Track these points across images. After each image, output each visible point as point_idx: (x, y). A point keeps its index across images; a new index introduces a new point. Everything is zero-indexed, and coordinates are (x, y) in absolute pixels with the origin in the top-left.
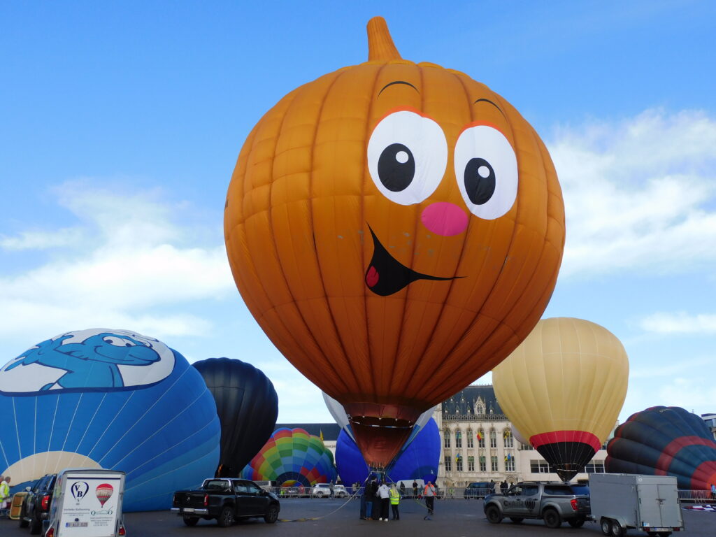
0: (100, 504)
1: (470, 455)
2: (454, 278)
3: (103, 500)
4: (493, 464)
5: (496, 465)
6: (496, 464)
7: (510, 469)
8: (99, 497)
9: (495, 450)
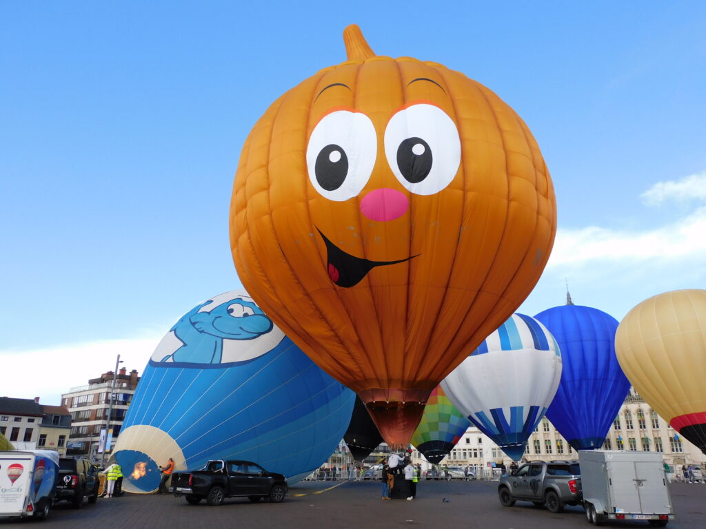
0: (10, 482)
1: (630, 437)
2: (410, 258)
3: (14, 478)
4: (657, 445)
5: (661, 447)
6: (661, 445)
7: (677, 449)
8: (10, 476)
9: (657, 431)
